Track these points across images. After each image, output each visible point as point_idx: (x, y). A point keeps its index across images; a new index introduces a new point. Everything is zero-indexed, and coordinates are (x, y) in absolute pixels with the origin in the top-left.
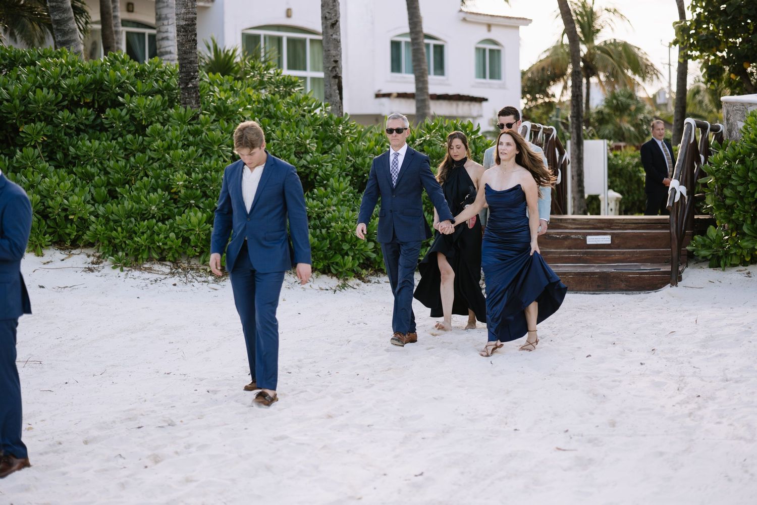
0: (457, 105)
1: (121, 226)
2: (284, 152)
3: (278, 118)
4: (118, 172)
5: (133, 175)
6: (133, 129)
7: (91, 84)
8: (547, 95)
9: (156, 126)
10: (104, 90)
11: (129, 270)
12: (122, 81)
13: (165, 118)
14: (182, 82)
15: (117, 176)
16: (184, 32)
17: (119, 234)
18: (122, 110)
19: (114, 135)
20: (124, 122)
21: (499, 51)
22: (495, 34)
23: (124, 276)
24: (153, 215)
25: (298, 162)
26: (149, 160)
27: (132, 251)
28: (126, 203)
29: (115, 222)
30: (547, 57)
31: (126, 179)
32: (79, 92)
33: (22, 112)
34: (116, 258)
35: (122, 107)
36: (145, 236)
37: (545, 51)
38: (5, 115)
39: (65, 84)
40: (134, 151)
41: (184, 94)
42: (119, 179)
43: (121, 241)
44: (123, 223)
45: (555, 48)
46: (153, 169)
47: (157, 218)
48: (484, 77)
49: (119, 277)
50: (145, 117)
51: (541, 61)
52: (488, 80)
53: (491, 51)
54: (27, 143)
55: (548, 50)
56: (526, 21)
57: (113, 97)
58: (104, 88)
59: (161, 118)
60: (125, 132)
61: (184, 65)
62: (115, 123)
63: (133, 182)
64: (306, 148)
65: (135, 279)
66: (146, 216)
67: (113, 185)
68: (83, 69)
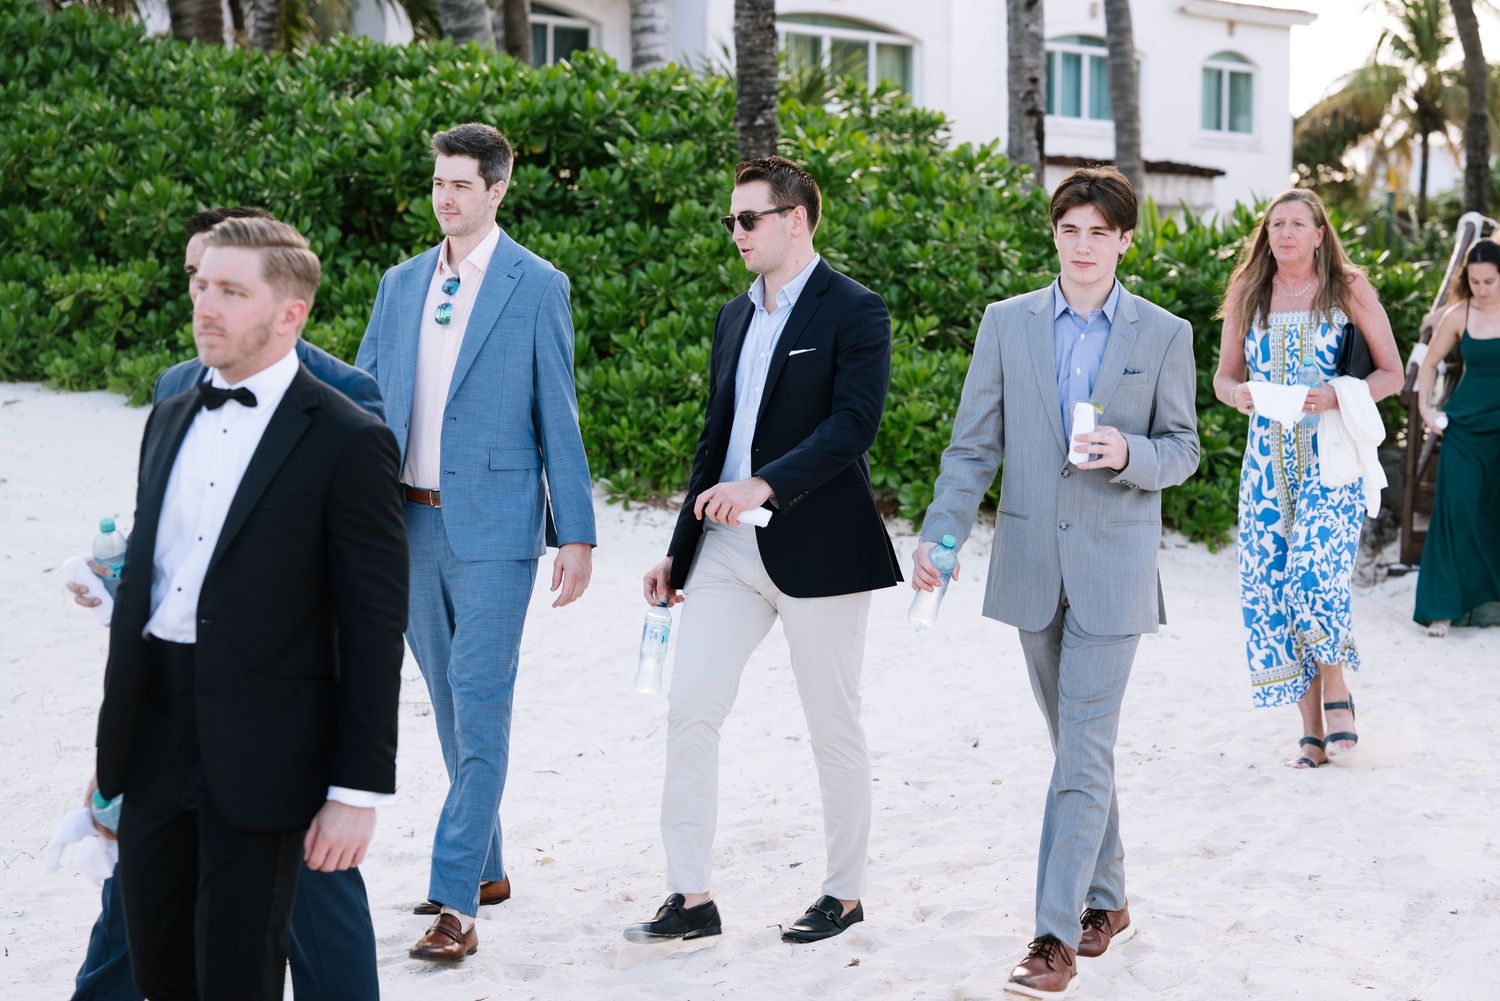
0: (1164, 183)
1: (625, 414)
2: (957, 265)
3: (933, 194)
4: (611, 301)
5: (642, 307)
6: (634, 210)
7: (545, 117)
8: (1341, 169)
9: (691, 206)
10: (571, 130)
11: (642, 508)
12: (609, 110)
13: (702, 190)
14: (742, 115)
15: (609, 308)
16: (749, 9)
17: (623, 431)
18: (611, 171)
19: (595, 222)
20: (615, 197)
21: (1248, 76)
22: (1241, 42)
23: (633, 521)
24: (694, 392)
25: (985, 287)
26: (676, 277)
27: (649, 467)
28: (637, 367)
29: (614, 405)
30: (1345, 91)
31: (628, 315)
32: (521, 133)
33: (404, 173)
34: (614, 482)
35: (611, 166)
36: (679, 437)
37: (1339, 79)
38: (371, 177)
39: (494, 116)
40: (642, 256)
41: (746, 140)
42: (615, 316)
43: (626, 447)
44: (630, 408)
45: (1363, 73)
46: (688, 297)
47: (701, 399)
48: (1218, 127)
49: (622, 521)
50: (662, 186)
51: (1330, 98)
52: (1225, 134)
53: (1234, 75)
54: (417, 236)
55: (1346, 76)
56: (1304, 16)
57: (591, 144)
58: (574, 125)
59: (693, 188)
60: (618, 218)
61: (747, 79)
62: (597, 198)
63: (643, 321)
64: (998, 257)
65: (655, 526)
66: (678, 393)
67: (600, 328)
68: (527, 84)
